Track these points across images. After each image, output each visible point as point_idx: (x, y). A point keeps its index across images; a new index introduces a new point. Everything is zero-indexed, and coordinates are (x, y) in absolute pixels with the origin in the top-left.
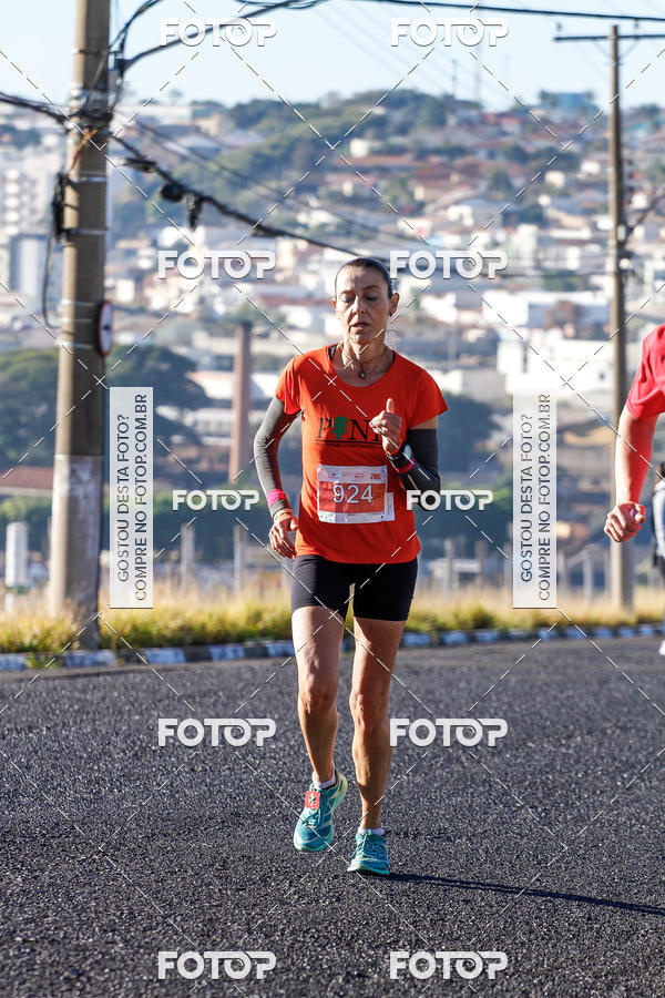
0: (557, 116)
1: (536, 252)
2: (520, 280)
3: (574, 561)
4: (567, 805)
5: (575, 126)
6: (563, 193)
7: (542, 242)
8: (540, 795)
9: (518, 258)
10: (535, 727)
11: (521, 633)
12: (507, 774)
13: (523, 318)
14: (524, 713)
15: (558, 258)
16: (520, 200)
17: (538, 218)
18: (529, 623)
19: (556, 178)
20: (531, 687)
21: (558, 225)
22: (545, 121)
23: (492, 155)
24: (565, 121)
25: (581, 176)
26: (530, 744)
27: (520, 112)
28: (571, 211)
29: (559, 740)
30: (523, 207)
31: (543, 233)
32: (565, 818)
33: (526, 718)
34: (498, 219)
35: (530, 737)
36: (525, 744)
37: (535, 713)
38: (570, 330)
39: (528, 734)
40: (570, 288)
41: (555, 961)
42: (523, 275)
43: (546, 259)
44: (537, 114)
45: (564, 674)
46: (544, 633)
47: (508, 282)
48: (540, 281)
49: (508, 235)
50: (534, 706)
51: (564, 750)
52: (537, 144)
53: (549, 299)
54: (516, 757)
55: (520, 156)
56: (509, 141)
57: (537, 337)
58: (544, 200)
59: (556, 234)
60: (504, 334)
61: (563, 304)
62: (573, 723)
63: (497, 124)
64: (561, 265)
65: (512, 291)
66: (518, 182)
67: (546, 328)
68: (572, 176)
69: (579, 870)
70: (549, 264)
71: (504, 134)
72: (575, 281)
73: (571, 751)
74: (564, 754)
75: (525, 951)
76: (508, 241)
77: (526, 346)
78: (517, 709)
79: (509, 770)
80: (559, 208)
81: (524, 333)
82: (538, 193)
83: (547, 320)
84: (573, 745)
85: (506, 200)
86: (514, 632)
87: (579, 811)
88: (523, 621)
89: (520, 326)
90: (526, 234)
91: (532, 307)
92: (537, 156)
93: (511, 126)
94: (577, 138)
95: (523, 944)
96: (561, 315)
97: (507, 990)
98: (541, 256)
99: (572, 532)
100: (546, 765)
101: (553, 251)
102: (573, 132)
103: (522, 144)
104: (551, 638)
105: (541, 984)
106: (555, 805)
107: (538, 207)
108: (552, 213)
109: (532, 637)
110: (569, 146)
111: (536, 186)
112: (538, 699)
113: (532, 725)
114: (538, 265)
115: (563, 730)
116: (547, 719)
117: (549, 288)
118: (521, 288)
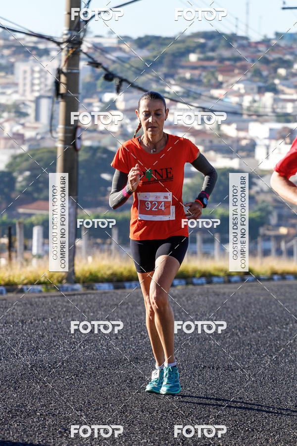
0: (283, 43)
1: (273, 105)
2: (266, 118)
3: (289, 244)
4: (286, 354)
5: (291, 48)
6: (285, 78)
7: (276, 101)
8: (274, 350)
9: (265, 107)
10: (272, 320)
11: (266, 277)
12: (259, 341)
13: (267, 135)
14: (267, 313)
15: (283, 108)
16: (266, 82)
17: (274, 89)
18: (269, 273)
19: (282, 71)
20: (270, 301)
21: (283, 93)
22: (277, 46)
23: (253, 61)
24: (286, 46)
25: (293, 71)
26: (269, 327)
27: (266, 42)
28: (289, 87)
29: (282, 325)
30: (267, 85)
31: (276, 96)
32: (285, 360)
33: (267, 316)
34: (256, 90)
35: (269, 324)
36: (267, 327)
37: (272, 313)
38: (288, 140)
39: (268, 323)
40: (288, 121)
41: (280, 425)
42: (267, 115)
43: (277, 108)
44: (274, 42)
45: (284, 296)
46: (276, 277)
47: (260, 119)
48: (275, 118)
49: (260, 98)
50: (271, 310)
51: (285, 330)
52: (274, 56)
53: (279, 126)
54: (263, 333)
55: (266, 61)
56: (261, 55)
57: (273, 143)
58: (277, 81)
59: (282, 97)
60: (258, 142)
61: (285, 129)
62: (289, 318)
63: (256, 47)
64: (284, 111)
65: (262, 122)
66: (265, 73)
67: (277, 139)
68: (289, 71)
69: (291, 384)
70: (279, 110)
71: (259, 51)
72: (290, 118)
73: (288, 331)
74: (285, 332)
75: (267, 421)
76: (260, 100)
77: (268, 147)
78: (263, 311)
79: (260, 339)
80: (283, 85)
81: (267, 142)
82: (274, 78)
83: (277, 136)
84: (289, 328)
85: (259, 81)
86: (262, 277)
87: (291, 358)
88: (266, 272)
89: (265, 138)
90: (268, 97)
91: (271, 130)
92: (273, 61)
93: (262, 48)
94: (292, 54)
95: (266, 417)
96: (284, 133)
97: (259, 438)
98: (275, 106)
99: (288, 232)
100: (277, 337)
101: (280, 104)
102: (291, 50)
103: (267, 56)
104: (279, 279)
105: (274, 436)
106: (280, 355)
107: (274, 84)
108: (280, 87)
109: (270, 279)
110: (288, 57)
111: (273, 75)
112: (273, 307)
113: (270, 319)
114: (274, 111)
115: (284, 321)
116: (277, 316)
117: (278, 121)
118: (267, 121)
